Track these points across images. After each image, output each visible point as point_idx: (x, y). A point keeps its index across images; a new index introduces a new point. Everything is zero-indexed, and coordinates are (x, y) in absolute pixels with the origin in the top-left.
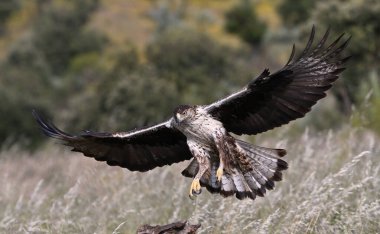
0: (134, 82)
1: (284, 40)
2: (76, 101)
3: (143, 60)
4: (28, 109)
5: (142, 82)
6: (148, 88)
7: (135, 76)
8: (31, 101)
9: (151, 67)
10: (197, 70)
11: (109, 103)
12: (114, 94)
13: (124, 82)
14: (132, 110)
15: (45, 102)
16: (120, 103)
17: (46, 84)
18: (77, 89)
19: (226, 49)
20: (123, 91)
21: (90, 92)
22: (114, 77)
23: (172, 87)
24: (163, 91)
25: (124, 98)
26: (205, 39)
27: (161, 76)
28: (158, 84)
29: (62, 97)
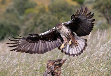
0: (45, 17)
2: (27, 23)
3: (47, 10)
4: (12, 26)
5: (47, 17)
6: (49, 18)
7: (45, 15)
8: (14, 24)
9: (50, 12)
10: (64, 13)
11: (37, 23)
12: (39, 21)
13: (42, 17)
14: (44, 25)
15: (18, 24)
16: (41, 23)
17: (18, 18)
18: (27, 19)
19: (72, 6)
20: (41, 20)
21: (31, 20)
22: (38, 15)
23: (56, 18)
24: (54, 19)
25: (42, 21)
26: (66, 3)
27: (53, 15)
28: (52, 17)
29: (23, 22)
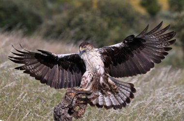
0: (88, 16)
1: (167, 17)
2: (57, 17)
3: (95, 7)
4: (32, 14)
5: (91, 18)
6: (94, 21)
7: (89, 13)
8: (35, 11)
9: (99, 12)
10: (121, 20)
11: (73, 23)
12: (76, 19)
13: (83, 15)
14: (83, 30)
15: (41, 13)
16: (77, 24)
17: (45, 5)
18: (59, 12)
19: (138, 14)
20: (81, 19)
21: (65, 15)
22: (78, 11)
23: (105, 25)
24: (100, 25)
25: (81, 22)
26: (129, 6)
27: (101, 17)
28: (99, 20)
29: (50, 13)
